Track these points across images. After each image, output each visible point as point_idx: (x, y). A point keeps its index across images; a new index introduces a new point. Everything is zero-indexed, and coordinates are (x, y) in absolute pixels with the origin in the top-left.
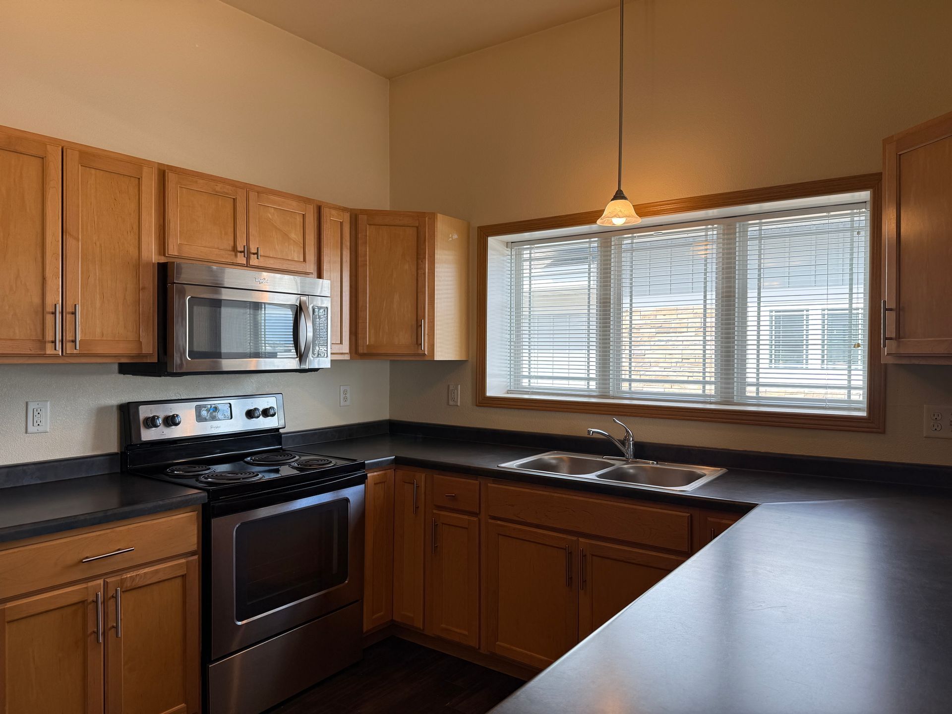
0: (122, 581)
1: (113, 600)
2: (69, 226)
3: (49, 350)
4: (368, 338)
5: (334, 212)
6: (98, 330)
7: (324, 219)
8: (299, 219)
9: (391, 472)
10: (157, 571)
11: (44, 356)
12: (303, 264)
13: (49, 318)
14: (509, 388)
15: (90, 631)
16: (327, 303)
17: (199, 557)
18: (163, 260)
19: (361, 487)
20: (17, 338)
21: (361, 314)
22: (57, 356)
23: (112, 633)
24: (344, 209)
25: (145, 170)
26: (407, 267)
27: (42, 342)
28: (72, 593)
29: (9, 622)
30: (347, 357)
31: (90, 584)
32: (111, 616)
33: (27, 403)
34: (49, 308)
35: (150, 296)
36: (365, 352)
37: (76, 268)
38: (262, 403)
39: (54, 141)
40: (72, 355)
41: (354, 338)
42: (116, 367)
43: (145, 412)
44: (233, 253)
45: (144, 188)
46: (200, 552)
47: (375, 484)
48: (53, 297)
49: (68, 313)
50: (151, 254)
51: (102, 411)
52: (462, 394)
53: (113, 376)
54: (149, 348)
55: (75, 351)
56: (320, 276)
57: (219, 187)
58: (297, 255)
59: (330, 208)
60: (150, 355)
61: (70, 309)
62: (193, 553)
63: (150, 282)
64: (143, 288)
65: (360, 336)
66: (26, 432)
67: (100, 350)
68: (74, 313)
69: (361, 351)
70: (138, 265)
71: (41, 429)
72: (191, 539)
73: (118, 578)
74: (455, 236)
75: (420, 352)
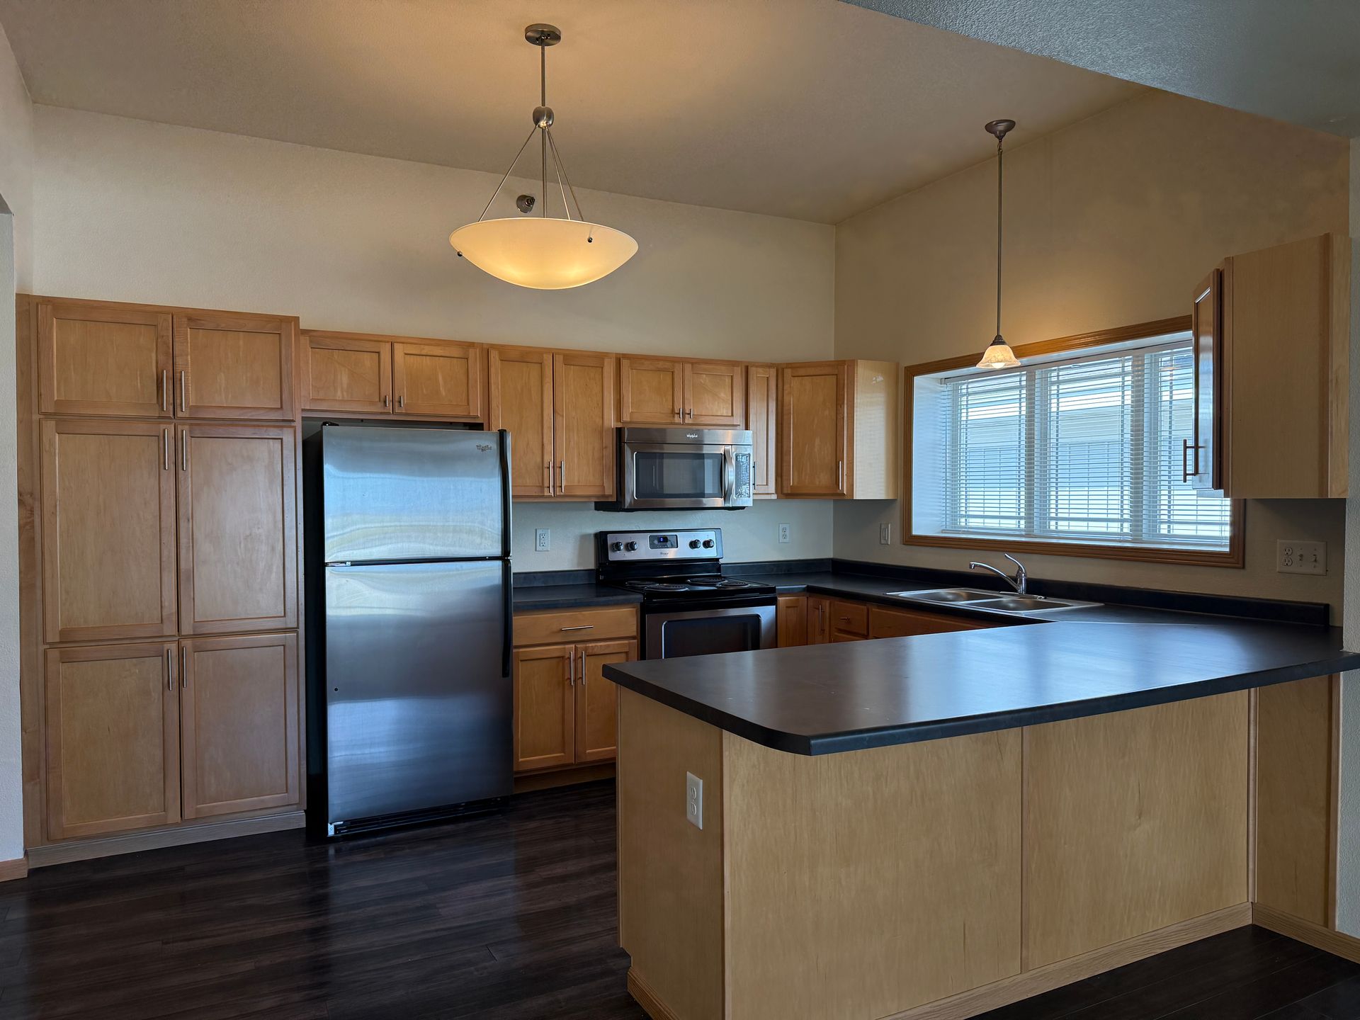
0: (586, 649)
1: (580, 660)
2: (557, 407)
3: (546, 493)
4: (792, 481)
5: (760, 370)
6: (576, 479)
7: (750, 377)
8: (728, 381)
9: (803, 599)
10: (608, 646)
11: (543, 496)
12: (731, 418)
13: (546, 471)
14: (944, 528)
15: (566, 678)
16: (750, 450)
17: (638, 642)
18: (620, 425)
19: (772, 608)
20: (528, 485)
21: (785, 458)
22: (550, 497)
23: (580, 681)
24: (770, 366)
25: (606, 361)
26: (827, 412)
27: (542, 487)
28: (555, 650)
29: (521, 661)
30: (774, 497)
31: (567, 646)
32: (579, 670)
33: (536, 530)
34: (546, 465)
35: (610, 452)
36: (789, 492)
37: (562, 436)
38: (702, 537)
39: (548, 350)
40: (560, 496)
41: (779, 479)
42: (593, 505)
43: (611, 540)
44: (671, 415)
45: (605, 374)
46: (639, 638)
47: (787, 607)
48: (549, 458)
49: (557, 467)
50: (611, 422)
51: (584, 537)
52: (892, 532)
53: (591, 511)
54: (610, 490)
55: (562, 494)
56: (747, 428)
57: (661, 365)
58: (725, 411)
59: (757, 367)
60: (611, 496)
61: (558, 465)
62: (633, 638)
63: (610, 441)
64: (606, 447)
65: (784, 477)
66: (536, 550)
67: (578, 493)
68: (561, 467)
69: (785, 491)
70: (601, 431)
71: (545, 549)
72: (632, 628)
73: (584, 645)
74: (880, 379)
75: (838, 491)
